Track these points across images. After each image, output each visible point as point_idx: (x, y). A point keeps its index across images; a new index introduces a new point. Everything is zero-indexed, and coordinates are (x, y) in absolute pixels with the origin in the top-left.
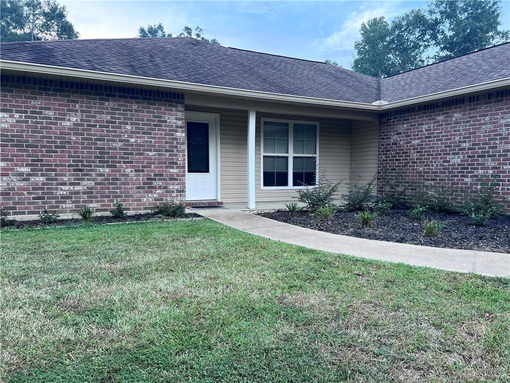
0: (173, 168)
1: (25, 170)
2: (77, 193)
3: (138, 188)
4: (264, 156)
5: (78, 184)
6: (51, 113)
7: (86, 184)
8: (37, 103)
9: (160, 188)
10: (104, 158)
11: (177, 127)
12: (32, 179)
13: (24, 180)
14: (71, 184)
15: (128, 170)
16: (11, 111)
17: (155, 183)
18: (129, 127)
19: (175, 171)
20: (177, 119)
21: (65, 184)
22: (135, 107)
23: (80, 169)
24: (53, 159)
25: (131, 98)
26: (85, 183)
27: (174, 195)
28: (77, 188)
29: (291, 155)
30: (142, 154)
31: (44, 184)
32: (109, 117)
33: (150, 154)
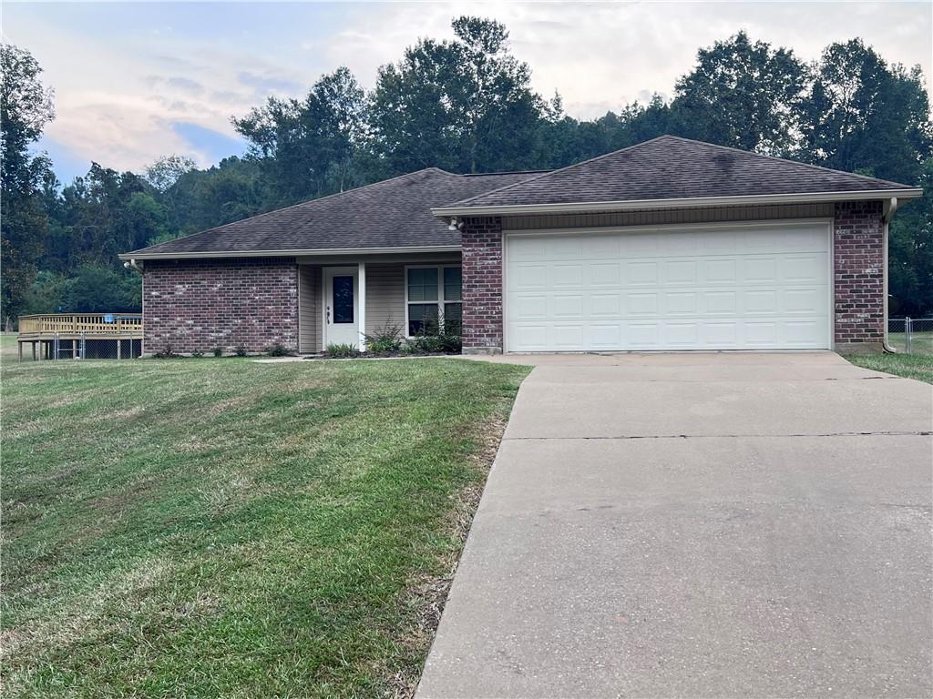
0: (286, 318)
1: (191, 322)
2: (220, 338)
3: (261, 335)
4: (409, 305)
5: (221, 332)
6: (205, 283)
7: (227, 331)
8: (196, 276)
9: (277, 335)
10: (238, 313)
11: (290, 284)
12: (194, 328)
13: (190, 329)
14: (217, 332)
15: (254, 321)
16: (183, 283)
17: (273, 331)
18: (254, 288)
19: (289, 320)
20: (290, 278)
21: (213, 332)
22: (259, 272)
23: (222, 322)
24: (206, 315)
25: (257, 265)
26: (225, 331)
27: (288, 340)
28: (221, 334)
29: (441, 303)
30: (264, 308)
31: (201, 332)
32: (241, 282)
33: (270, 307)
